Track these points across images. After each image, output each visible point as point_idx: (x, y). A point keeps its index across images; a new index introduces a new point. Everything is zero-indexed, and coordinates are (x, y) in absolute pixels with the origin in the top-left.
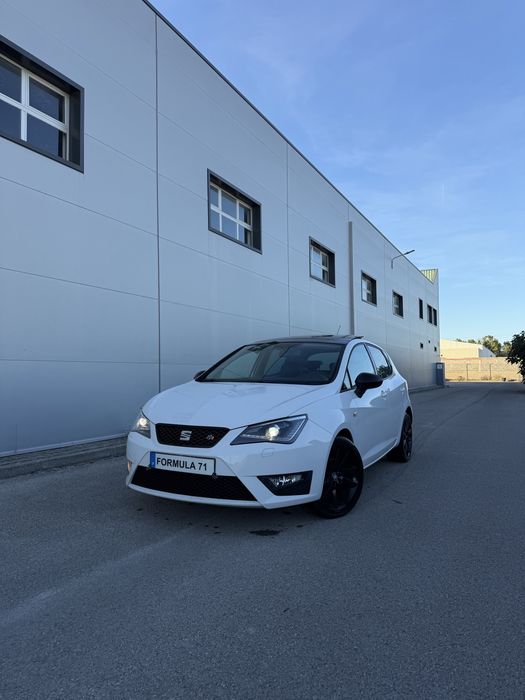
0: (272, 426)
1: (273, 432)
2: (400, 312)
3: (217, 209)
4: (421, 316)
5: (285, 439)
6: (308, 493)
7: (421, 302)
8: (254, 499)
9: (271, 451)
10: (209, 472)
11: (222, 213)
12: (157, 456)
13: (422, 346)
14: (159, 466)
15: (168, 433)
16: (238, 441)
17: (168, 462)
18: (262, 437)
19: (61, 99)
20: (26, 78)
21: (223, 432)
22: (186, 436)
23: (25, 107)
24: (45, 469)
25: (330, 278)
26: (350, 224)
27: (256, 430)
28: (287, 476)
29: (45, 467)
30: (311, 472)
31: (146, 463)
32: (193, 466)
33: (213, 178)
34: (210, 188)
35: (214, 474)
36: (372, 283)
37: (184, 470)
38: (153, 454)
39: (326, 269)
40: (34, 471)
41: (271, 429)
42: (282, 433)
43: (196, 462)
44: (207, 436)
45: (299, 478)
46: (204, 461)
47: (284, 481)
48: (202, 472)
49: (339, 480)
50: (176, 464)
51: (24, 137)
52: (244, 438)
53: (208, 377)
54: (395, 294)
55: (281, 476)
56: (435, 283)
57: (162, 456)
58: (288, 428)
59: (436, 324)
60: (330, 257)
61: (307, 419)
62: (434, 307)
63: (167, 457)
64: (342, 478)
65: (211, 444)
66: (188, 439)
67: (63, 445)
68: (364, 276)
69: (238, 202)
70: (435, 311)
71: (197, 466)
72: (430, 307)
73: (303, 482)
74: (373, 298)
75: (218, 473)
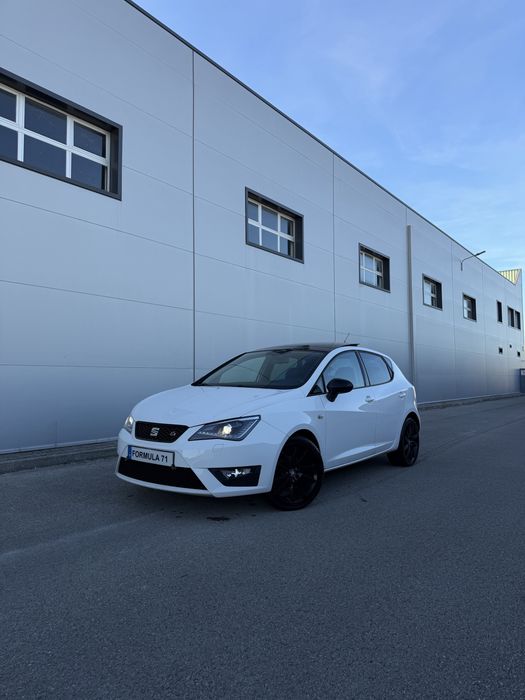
0: (226, 424)
1: (227, 430)
2: (473, 315)
3: (258, 224)
4: (500, 319)
5: (235, 437)
6: (256, 485)
7: (499, 304)
8: (204, 488)
9: (220, 447)
10: (169, 464)
11: (262, 227)
12: (133, 449)
13: (501, 350)
14: (134, 458)
15: (143, 430)
16: (194, 438)
17: (140, 454)
18: (216, 435)
19: (104, 136)
20: (70, 122)
21: (183, 429)
22: (155, 432)
23: (70, 148)
24: (76, 461)
25: (384, 283)
26: (409, 228)
27: (212, 428)
28: (240, 469)
29: (77, 459)
30: (260, 467)
31: (125, 456)
32: (157, 458)
33: (251, 195)
34: (247, 203)
35: (173, 465)
36: (437, 287)
37: (151, 462)
38: (130, 447)
39: (380, 274)
40: (66, 461)
41: (225, 428)
42: (234, 431)
43: (160, 454)
44: (170, 432)
45: (248, 471)
46: (165, 454)
47: (237, 473)
48: (164, 463)
49: (297, 476)
50: (146, 456)
51: (69, 175)
52: (201, 435)
53: (205, 382)
54: (465, 297)
55: (233, 469)
56: (518, 284)
57: (136, 449)
58: (241, 427)
59: (519, 328)
60: (384, 263)
61: (260, 419)
62: (516, 308)
63: (140, 450)
64: (300, 475)
65: (172, 440)
66: (156, 434)
67: (100, 440)
68: (426, 279)
69: (279, 215)
70: (518, 314)
71: (161, 458)
72: (511, 310)
73: (252, 475)
74: (438, 302)
75: (177, 465)
